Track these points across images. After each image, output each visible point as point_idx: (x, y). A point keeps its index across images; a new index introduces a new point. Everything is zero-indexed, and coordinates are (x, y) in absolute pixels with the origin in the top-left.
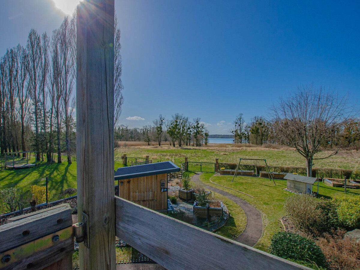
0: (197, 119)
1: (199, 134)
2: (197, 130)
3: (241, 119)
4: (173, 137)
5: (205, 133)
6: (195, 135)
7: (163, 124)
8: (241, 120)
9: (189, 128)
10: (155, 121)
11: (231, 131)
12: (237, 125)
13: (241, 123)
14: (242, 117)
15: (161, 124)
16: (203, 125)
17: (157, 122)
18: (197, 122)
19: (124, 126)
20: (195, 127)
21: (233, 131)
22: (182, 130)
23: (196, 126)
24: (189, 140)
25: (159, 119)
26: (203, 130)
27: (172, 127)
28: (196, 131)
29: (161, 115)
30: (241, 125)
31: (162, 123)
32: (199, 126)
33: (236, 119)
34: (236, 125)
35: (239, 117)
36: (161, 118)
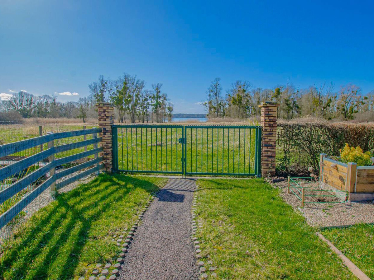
0: (156, 85)
1: (160, 107)
2: (157, 101)
3: (217, 85)
4: (120, 107)
5: (168, 107)
6: (154, 107)
7: (106, 90)
8: (218, 87)
9: (146, 100)
10: (93, 85)
11: (204, 103)
12: (212, 94)
13: (218, 91)
14: (220, 82)
15: (102, 91)
16: (165, 95)
17: (96, 87)
18: (157, 89)
19: (49, 97)
20: (154, 97)
21: (206, 103)
22: (136, 100)
23: (155, 94)
24: (145, 115)
25: (98, 82)
26: (166, 102)
27: (118, 91)
28: (155, 103)
29: (102, 76)
30: (217, 94)
31: (104, 88)
32: (160, 95)
33: (211, 86)
34: (210, 95)
35: (214, 83)
36: (102, 81)
